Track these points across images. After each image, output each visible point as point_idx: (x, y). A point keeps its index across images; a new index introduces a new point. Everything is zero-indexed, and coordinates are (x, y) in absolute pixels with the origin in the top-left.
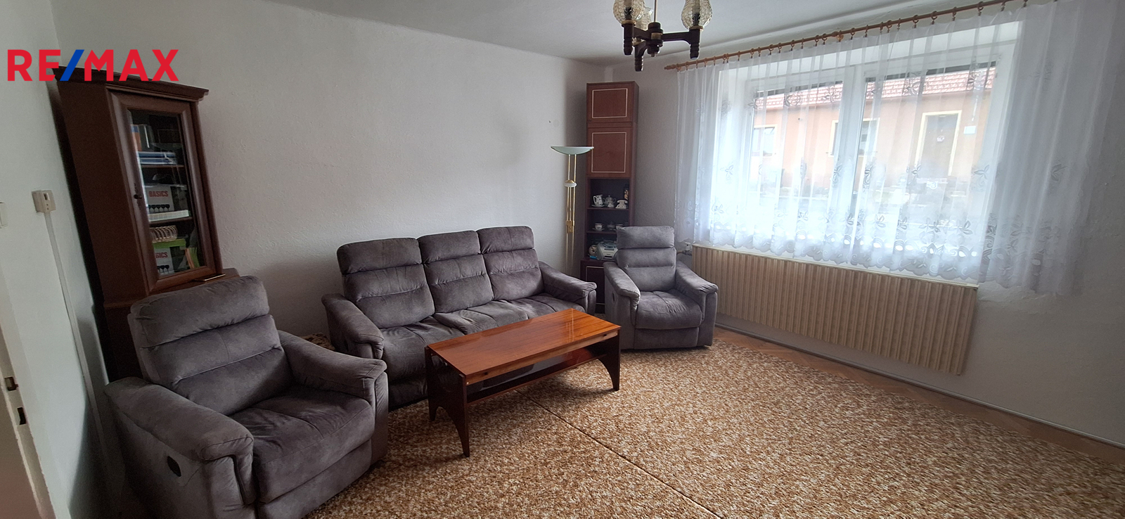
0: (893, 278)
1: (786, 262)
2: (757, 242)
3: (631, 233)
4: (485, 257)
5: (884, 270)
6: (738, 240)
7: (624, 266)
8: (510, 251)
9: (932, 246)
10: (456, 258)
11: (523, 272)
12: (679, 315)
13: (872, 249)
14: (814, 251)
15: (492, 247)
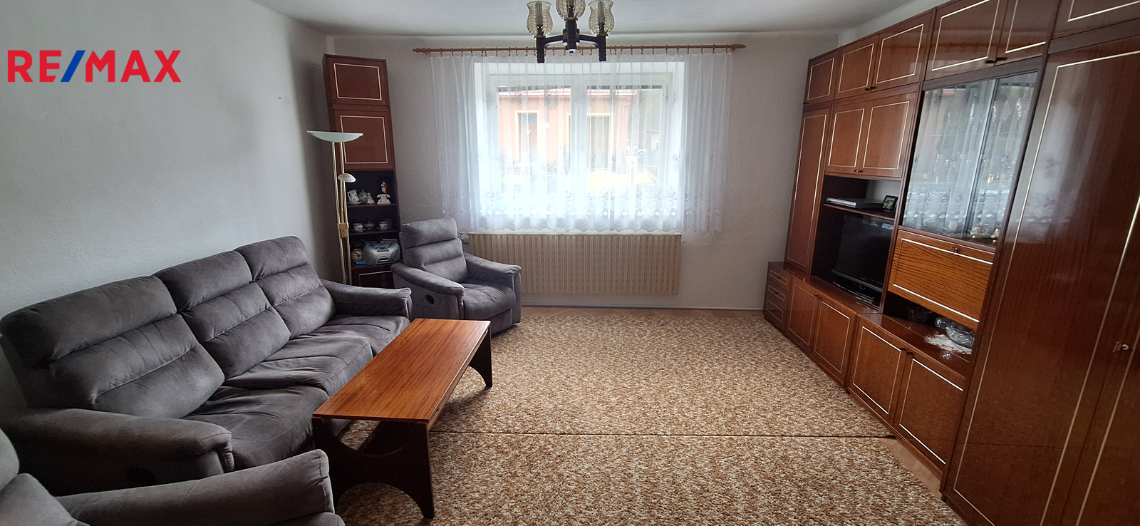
0: (636, 236)
1: (559, 236)
2: (534, 222)
3: (421, 229)
4: (262, 285)
5: (630, 232)
6: (517, 222)
7: (420, 264)
8: (286, 271)
9: (657, 210)
10: (225, 294)
11: (309, 294)
12: (500, 301)
13: (622, 216)
14: (579, 224)
15: (266, 270)
